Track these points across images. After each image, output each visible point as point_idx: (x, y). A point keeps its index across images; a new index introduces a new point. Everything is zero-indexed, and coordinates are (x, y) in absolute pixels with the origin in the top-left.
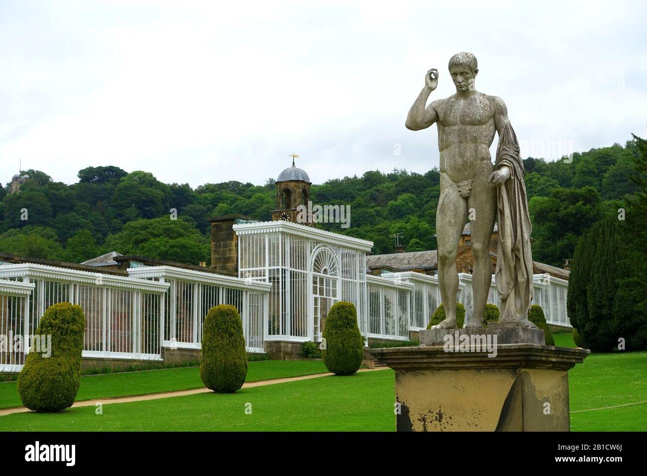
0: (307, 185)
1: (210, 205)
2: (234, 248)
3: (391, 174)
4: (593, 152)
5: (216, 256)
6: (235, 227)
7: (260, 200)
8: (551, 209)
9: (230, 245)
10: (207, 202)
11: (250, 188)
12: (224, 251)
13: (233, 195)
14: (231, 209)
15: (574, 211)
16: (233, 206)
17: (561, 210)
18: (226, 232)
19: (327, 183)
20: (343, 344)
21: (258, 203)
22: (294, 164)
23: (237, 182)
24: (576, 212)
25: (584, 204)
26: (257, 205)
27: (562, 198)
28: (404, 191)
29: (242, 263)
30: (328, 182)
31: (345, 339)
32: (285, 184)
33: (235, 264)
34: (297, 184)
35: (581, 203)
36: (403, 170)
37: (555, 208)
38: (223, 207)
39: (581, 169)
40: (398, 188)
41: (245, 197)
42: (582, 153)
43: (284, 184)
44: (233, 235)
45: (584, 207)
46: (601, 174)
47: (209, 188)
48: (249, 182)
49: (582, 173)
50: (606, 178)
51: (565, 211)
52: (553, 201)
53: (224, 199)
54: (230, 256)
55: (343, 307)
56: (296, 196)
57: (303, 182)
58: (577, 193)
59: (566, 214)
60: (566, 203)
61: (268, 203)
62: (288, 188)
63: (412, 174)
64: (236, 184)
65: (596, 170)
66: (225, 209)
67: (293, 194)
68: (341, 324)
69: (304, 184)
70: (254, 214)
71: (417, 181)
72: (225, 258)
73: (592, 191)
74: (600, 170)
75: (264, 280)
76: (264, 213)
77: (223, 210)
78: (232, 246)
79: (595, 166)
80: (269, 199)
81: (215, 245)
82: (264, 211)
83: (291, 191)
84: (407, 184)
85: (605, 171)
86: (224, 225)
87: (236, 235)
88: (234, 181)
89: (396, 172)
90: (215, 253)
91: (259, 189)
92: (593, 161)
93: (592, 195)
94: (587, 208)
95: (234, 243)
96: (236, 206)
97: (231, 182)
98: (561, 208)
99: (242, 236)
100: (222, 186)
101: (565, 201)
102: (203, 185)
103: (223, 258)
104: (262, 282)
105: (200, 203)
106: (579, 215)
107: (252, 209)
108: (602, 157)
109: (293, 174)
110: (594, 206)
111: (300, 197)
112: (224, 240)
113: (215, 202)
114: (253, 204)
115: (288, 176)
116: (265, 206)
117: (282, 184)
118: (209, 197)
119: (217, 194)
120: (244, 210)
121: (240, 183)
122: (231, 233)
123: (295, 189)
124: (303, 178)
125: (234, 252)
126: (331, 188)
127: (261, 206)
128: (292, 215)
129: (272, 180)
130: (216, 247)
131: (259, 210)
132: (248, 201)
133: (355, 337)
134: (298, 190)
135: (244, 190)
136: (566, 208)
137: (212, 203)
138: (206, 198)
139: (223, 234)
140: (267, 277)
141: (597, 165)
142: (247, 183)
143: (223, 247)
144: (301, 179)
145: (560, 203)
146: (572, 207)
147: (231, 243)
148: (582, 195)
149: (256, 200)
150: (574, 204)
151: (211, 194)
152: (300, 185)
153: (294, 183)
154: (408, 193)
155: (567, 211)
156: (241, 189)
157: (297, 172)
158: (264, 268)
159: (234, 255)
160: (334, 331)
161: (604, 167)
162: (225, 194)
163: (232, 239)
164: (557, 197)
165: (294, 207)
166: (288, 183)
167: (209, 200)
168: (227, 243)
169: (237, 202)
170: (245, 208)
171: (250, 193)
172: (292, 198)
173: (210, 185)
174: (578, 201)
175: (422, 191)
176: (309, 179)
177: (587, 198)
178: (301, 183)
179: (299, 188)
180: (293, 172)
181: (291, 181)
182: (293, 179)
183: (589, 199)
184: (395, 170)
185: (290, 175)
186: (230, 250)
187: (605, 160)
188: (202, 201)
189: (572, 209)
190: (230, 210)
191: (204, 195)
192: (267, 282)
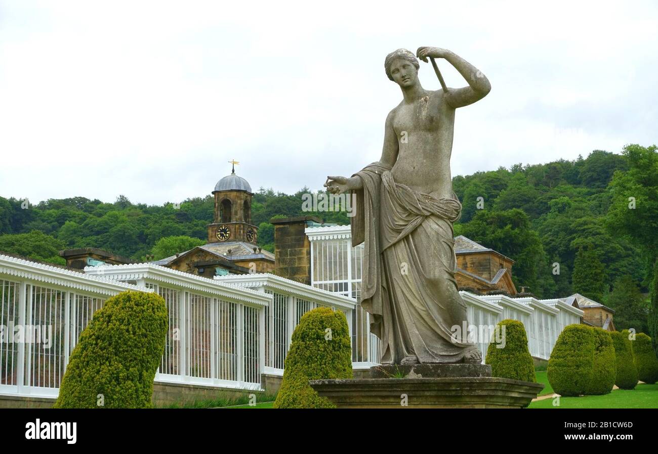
0: (249, 196)
1: (56, 223)
2: (305, 256)
3: (256, 193)
4: (478, 175)
5: (281, 266)
6: (307, 230)
7: (114, 218)
8: (477, 233)
9: (300, 253)
10: (52, 219)
11: (99, 206)
12: (291, 260)
13: (81, 212)
14: (81, 228)
15: (502, 236)
16: (83, 224)
17: (488, 234)
18: (294, 237)
19: (185, 202)
20: (517, 372)
21: (111, 222)
22: (233, 171)
23: (84, 198)
24: (504, 237)
25: (513, 228)
26: (111, 224)
27: (489, 220)
28: (276, 212)
29: (315, 276)
30: (187, 200)
31: (519, 366)
32: (225, 193)
33: (307, 275)
34: (238, 194)
35: (509, 226)
36: (270, 190)
37: (481, 232)
38: (72, 226)
39: (470, 194)
40: (270, 209)
41: (94, 215)
42: (466, 177)
43: (222, 194)
44: (303, 241)
45: (513, 231)
46: (491, 199)
47: (54, 204)
48: (97, 199)
49: (471, 197)
50: (496, 204)
51: (493, 235)
52: (479, 224)
53: (71, 216)
54: (299, 266)
55: (513, 326)
56: (237, 208)
57: (245, 192)
58: (504, 216)
59: (494, 239)
60: (493, 226)
61: (123, 221)
62: (228, 198)
63: (279, 194)
64: (83, 200)
65: (486, 195)
66: (74, 228)
67: (234, 206)
68: (514, 346)
69: (246, 195)
70: (107, 234)
71: (291, 201)
72: (292, 269)
73: (520, 214)
74: (489, 195)
75: (346, 295)
76: (120, 233)
77: (72, 228)
78: (302, 253)
79: (485, 191)
80: (125, 218)
81: (280, 252)
82: (119, 231)
83: (232, 203)
84: (279, 205)
85: (496, 196)
86: (292, 229)
87: (308, 240)
88: (80, 197)
89: (263, 191)
90: (279, 263)
91: (109, 207)
92: (482, 185)
93: (520, 218)
94: (516, 233)
95: (305, 250)
96: (86, 225)
97: (76, 197)
98: (487, 232)
99: (315, 242)
100: (67, 202)
101: (491, 224)
102: (46, 200)
103: (291, 268)
104: (345, 297)
105: (43, 221)
106: (508, 240)
107: (106, 228)
108: (492, 181)
109: (235, 183)
110: (522, 231)
111: (241, 210)
112: (290, 247)
113: (61, 220)
114: (106, 223)
115: (228, 185)
116: (120, 226)
117: (220, 194)
118: (53, 214)
119: (63, 210)
120: (96, 229)
121: (87, 200)
122: (302, 238)
123: (237, 200)
124: (245, 187)
125: (305, 260)
126: (193, 208)
127: (116, 225)
128: (233, 230)
129: (123, 196)
130: (280, 256)
131: (114, 229)
132: (100, 220)
133: (529, 363)
134: (239, 201)
135: (92, 208)
136: (493, 232)
137: (57, 221)
138: (50, 215)
139: (289, 239)
140: (350, 292)
141: (486, 189)
142: (95, 199)
143: (290, 255)
144: (242, 189)
145: (487, 227)
146: (500, 231)
147: (301, 250)
148: (509, 219)
149: (110, 218)
150: (501, 227)
151: (56, 211)
152: (243, 196)
153: (235, 193)
154: (281, 214)
155: (496, 236)
156: (88, 206)
157: (239, 181)
158: (346, 281)
159: (304, 264)
160: (505, 356)
161: (494, 192)
162: (72, 211)
163: (303, 246)
164: (483, 220)
165: (234, 220)
166: (228, 193)
167: (54, 217)
168: (295, 250)
169: (87, 221)
170: (97, 226)
171: (101, 210)
172: (233, 210)
173: (54, 200)
174: (506, 225)
175: (296, 213)
176: (251, 190)
177: (515, 221)
178: (242, 193)
179: (241, 199)
180: (234, 180)
181: (232, 191)
182: (234, 189)
183: (516, 223)
184: (261, 190)
185: (230, 185)
186: (300, 259)
187: (495, 184)
188: (46, 218)
189: (500, 233)
190: (79, 229)
191: (48, 211)
192: (350, 297)
